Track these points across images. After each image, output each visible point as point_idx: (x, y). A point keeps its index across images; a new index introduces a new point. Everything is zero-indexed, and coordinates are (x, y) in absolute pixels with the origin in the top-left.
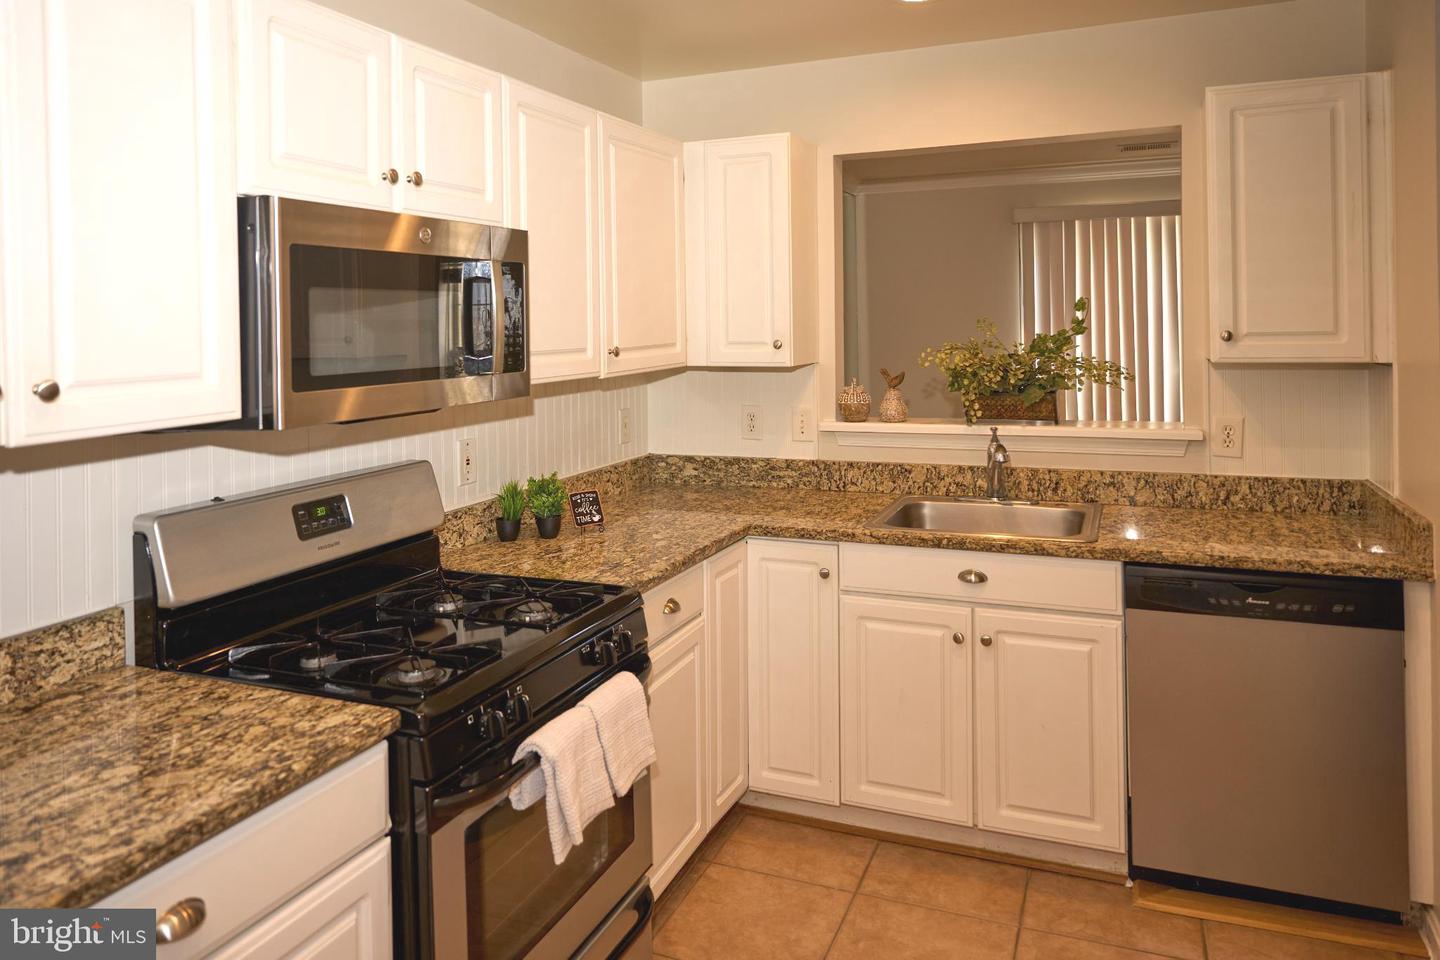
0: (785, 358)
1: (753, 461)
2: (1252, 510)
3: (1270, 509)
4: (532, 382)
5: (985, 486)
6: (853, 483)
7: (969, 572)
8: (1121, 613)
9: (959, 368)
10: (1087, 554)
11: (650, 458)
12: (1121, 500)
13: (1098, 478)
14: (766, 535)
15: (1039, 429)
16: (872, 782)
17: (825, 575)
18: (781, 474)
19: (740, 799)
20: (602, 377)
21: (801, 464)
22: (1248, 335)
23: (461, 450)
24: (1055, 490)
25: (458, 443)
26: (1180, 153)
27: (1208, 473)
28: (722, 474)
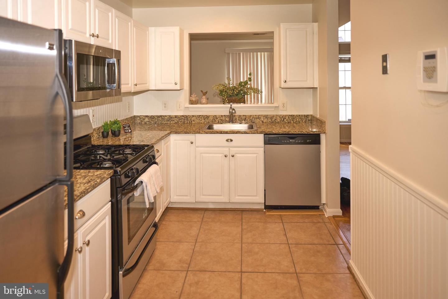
0: (178, 87)
1: (166, 116)
2: (289, 123)
3: (292, 122)
4: (122, 92)
5: (228, 120)
6: (194, 121)
7: (229, 139)
8: (263, 146)
9: (222, 90)
10: (256, 133)
11: (135, 116)
12: (260, 122)
13: (255, 116)
14: (176, 133)
15: (242, 105)
16: (204, 195)
17: (192, 143)
18: (174, 119)
19: (168, 206)
20: (132, 92)
21: (179, 116)
22: (289, 81)
23: (92, 112)
24: (245, 120)
25: (91, 110)
26: (273, 37)
27: (279, 114)
28: (156, 120)
